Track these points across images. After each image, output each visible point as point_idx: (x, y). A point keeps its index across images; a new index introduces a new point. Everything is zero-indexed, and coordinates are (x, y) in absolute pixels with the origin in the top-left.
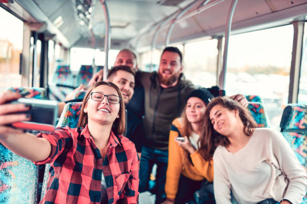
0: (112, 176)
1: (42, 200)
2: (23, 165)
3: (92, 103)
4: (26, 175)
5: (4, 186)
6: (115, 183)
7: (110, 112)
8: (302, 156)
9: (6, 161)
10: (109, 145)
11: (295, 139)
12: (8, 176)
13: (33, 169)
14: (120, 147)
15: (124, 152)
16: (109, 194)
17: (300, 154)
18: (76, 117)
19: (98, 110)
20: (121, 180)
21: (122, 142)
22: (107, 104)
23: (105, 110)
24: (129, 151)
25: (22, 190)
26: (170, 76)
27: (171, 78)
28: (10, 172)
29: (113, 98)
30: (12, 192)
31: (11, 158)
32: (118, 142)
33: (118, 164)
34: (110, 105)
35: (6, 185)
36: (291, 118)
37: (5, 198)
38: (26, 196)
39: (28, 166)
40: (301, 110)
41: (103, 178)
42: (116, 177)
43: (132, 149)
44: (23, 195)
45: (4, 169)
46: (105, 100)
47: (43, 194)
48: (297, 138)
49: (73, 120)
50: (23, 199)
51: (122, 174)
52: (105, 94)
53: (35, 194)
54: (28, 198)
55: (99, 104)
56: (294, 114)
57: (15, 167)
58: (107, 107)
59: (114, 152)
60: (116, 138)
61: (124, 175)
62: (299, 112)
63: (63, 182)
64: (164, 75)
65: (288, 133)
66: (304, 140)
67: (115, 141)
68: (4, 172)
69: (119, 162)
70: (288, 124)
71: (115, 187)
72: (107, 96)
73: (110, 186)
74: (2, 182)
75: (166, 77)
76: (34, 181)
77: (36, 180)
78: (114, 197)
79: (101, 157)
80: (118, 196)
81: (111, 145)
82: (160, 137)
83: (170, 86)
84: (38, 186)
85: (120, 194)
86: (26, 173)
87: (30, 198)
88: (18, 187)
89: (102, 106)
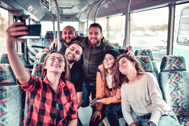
0: (62, 104)
1: (25, 119)
2: (13, 100)
3: (49, 62)
4: (15, 105)
5: (3, 112)
6: (64, 108)
7: (60, 67)
8: (173, 85)
9: (3, 98)
10: (59, 86)
11: (169, 76)
12: (5, 106)
13: (18, 102)
14: (66, 87)
15: (68, 90)
16: (61, 114)
17: (172, 84)
18: (41, 71)
19: (52, 66)
20: (68, 106)
21: (67, 84)
22: (58, 62)
23: (57, 66)
24: (71, 89)
25: (13, 114)
26: (95, 41)
27: (96, 42)
28: (6, 104)
29: (61, 59)
30: (8, 115)
31: (6, 97)
32: (65, 85)
33: (65, 97)
34: (60, 63)
35: (4, 111)
36: (166, 64)
37: (4, 119)
38: (16, 117)
39: (16, 100)
40: (172, 59)
41: (57, 105)
42: (65, 105)
43: (73, 88)
44: (14, 117)
45: (3, 103)
46: (57, 60)
47: (25, 116)
48: (170, 75)
49: (39, 73)
50: (14, 119)
51: (68, 102)
52: (57, 57)
53: (21, 115)
54: (17, 118)
55: (53, 63)
56: (168, 62)
57: (8, 101)
58: (58, 64)
59: (63, 90)
60: (63, 82)
61: (69, 103)
62: (171, 60)
63: (36, 107)
64: (92, 41)
65: (165, 73)
66: (174, 76)
67: (63, 84)
68: (2, 104)
69: (66, 96)
70: (164, 68)
71: (64, 110)
72: (58, 58)
73: (62, 110)
74: (2, 110)
75: (93, 42)
76: (19, 109)
77: (20, 108)
78: (64, 116)
79: (56, 94)
80: (66, 115)
81: (61, 86)
82: (93, 75)
83: (96, 46)
84: (22, 111)
85: (67, 113)
86: (15, 104)
87: (18, 118)
88: (11, 112)
89: (55, 63)
